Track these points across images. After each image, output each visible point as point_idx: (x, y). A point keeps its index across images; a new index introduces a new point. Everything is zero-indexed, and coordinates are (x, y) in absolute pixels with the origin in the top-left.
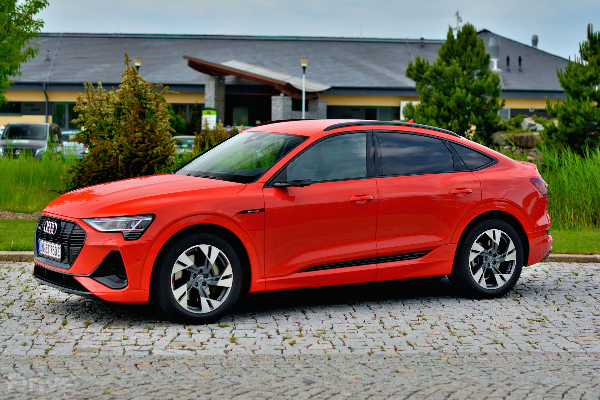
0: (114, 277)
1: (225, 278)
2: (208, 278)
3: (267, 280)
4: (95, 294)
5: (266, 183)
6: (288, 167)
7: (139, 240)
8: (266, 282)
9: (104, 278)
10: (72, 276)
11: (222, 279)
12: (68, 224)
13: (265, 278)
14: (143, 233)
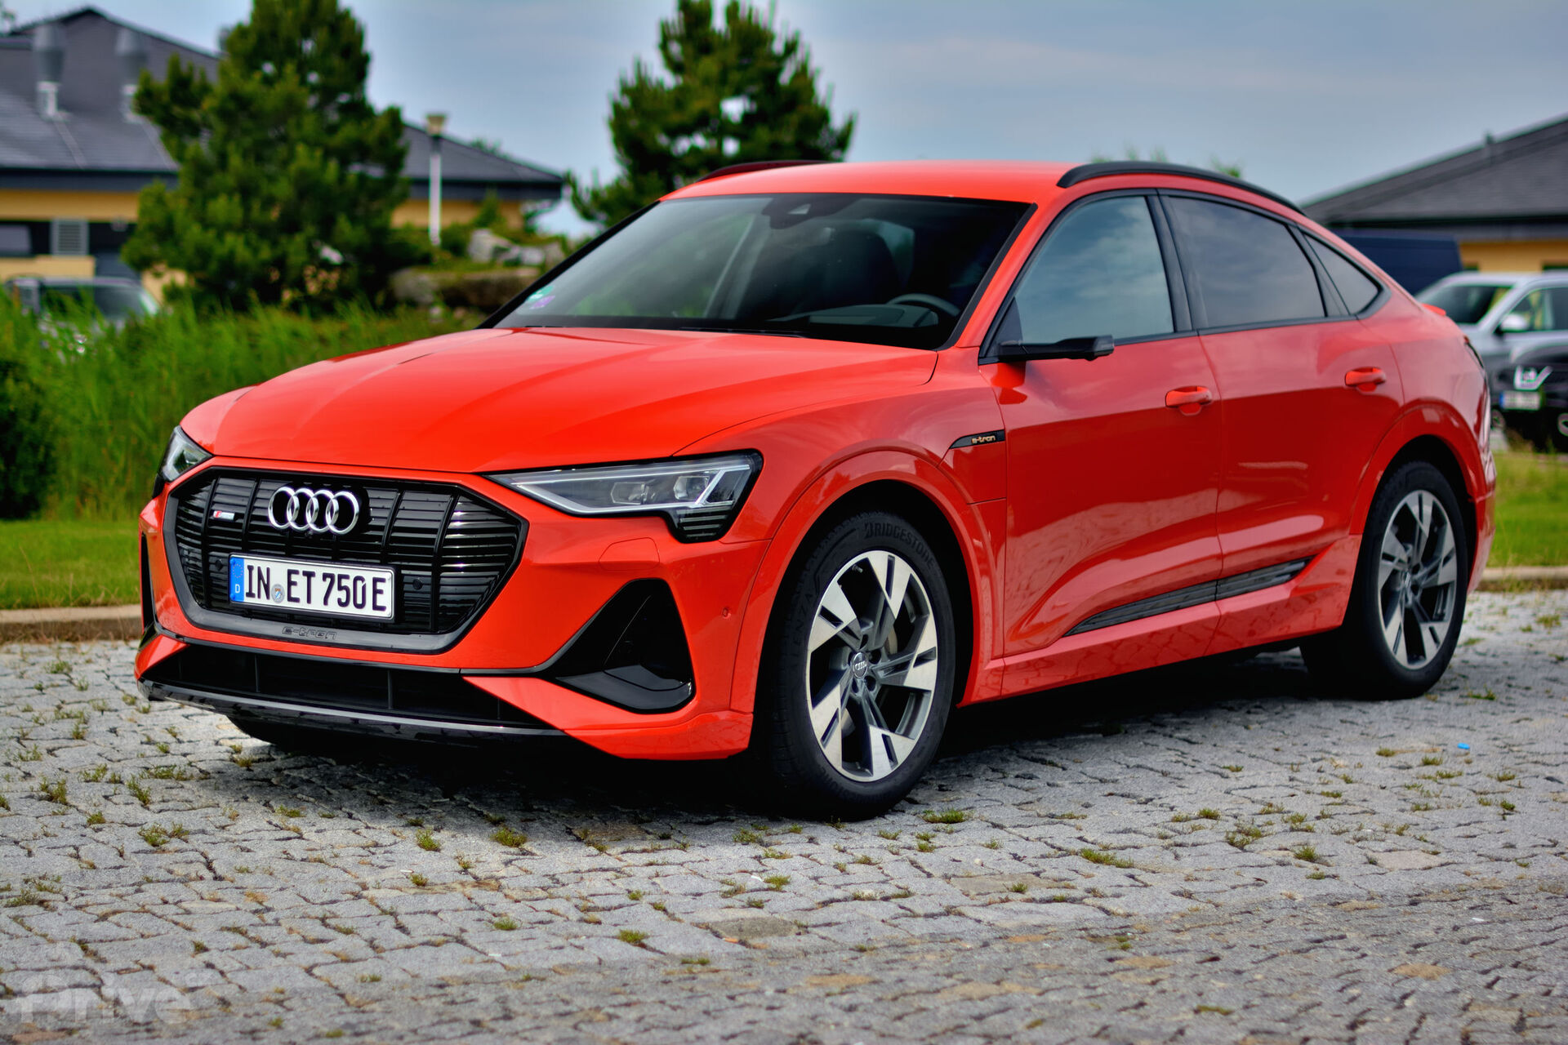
0: (638, 673)
1: (922, 660)
2: (880, 664)
3: (1010, 661)
4: (573, 734)
5: (981, 347)
6: (1018, 295)
7: (727, 538)
8: (1006, 668)
9: (599, 677)
10: (460, 675)
11: (916, 664)
12: (408, 495)
13: (1003, 656)
14: (732, 513)
